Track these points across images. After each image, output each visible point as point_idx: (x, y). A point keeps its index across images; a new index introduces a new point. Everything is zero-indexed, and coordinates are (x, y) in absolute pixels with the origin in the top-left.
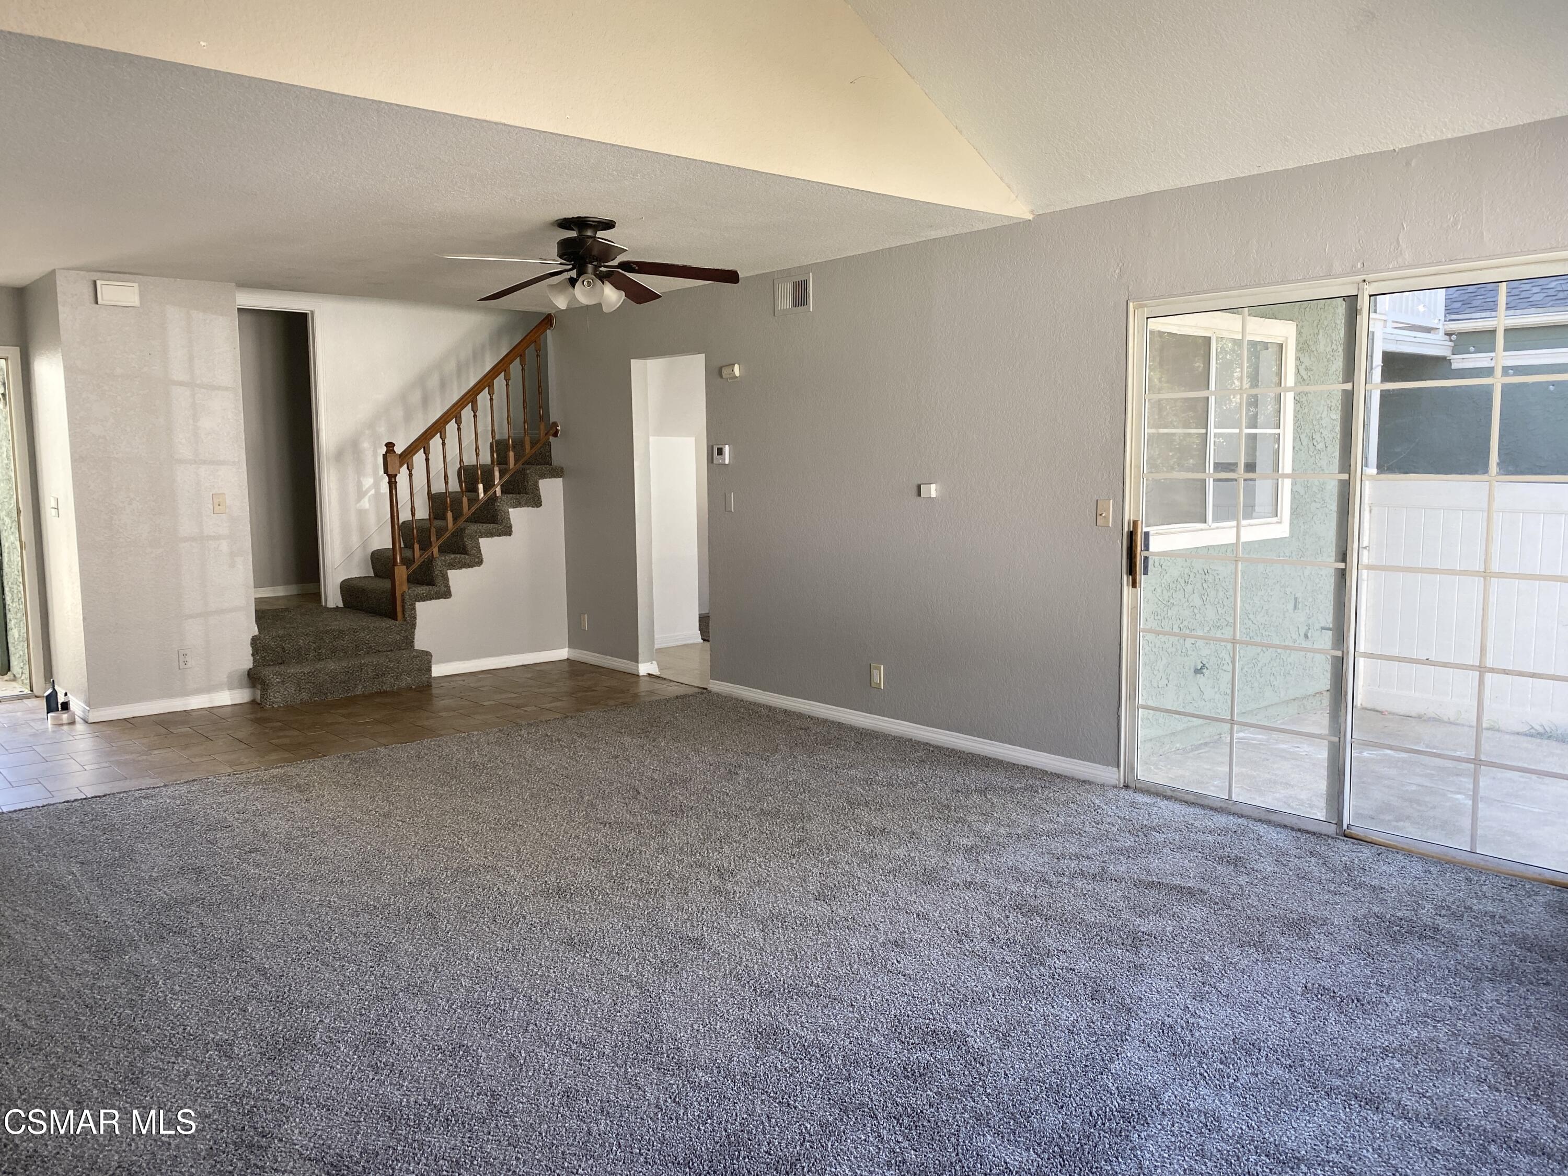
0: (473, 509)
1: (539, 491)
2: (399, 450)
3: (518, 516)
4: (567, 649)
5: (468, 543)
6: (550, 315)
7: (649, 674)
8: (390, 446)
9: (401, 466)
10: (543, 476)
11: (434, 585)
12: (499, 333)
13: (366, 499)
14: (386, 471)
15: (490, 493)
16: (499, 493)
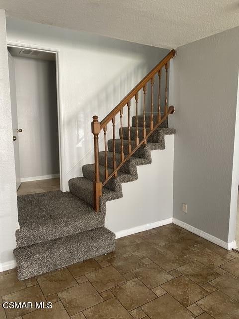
0: (134, 151)
1: (164, 141)
2: (100, 120)
3: (155, 154)
4: (172, 218)
5: (132, 169)
6: (173, 50)
7: (232, 249)
8: (95, 118)
9: (101, 129)
10: (166, 134)
11: (114, 191)
12: (139, 67)
13: (80, 143)
14: (93, 132)
15: (142, 143)
16: (146, 143)
